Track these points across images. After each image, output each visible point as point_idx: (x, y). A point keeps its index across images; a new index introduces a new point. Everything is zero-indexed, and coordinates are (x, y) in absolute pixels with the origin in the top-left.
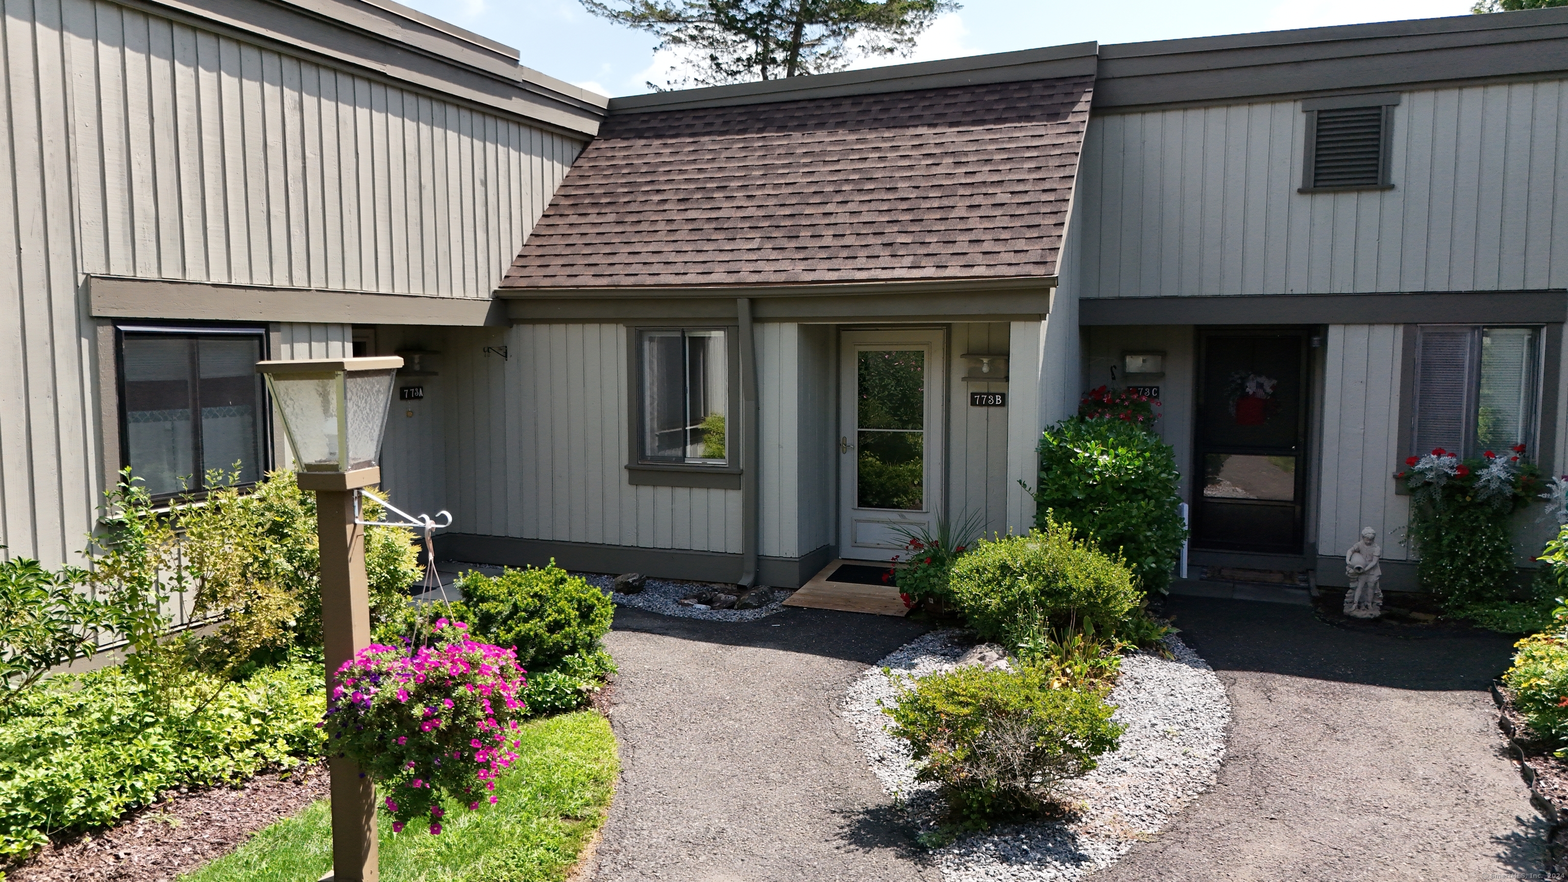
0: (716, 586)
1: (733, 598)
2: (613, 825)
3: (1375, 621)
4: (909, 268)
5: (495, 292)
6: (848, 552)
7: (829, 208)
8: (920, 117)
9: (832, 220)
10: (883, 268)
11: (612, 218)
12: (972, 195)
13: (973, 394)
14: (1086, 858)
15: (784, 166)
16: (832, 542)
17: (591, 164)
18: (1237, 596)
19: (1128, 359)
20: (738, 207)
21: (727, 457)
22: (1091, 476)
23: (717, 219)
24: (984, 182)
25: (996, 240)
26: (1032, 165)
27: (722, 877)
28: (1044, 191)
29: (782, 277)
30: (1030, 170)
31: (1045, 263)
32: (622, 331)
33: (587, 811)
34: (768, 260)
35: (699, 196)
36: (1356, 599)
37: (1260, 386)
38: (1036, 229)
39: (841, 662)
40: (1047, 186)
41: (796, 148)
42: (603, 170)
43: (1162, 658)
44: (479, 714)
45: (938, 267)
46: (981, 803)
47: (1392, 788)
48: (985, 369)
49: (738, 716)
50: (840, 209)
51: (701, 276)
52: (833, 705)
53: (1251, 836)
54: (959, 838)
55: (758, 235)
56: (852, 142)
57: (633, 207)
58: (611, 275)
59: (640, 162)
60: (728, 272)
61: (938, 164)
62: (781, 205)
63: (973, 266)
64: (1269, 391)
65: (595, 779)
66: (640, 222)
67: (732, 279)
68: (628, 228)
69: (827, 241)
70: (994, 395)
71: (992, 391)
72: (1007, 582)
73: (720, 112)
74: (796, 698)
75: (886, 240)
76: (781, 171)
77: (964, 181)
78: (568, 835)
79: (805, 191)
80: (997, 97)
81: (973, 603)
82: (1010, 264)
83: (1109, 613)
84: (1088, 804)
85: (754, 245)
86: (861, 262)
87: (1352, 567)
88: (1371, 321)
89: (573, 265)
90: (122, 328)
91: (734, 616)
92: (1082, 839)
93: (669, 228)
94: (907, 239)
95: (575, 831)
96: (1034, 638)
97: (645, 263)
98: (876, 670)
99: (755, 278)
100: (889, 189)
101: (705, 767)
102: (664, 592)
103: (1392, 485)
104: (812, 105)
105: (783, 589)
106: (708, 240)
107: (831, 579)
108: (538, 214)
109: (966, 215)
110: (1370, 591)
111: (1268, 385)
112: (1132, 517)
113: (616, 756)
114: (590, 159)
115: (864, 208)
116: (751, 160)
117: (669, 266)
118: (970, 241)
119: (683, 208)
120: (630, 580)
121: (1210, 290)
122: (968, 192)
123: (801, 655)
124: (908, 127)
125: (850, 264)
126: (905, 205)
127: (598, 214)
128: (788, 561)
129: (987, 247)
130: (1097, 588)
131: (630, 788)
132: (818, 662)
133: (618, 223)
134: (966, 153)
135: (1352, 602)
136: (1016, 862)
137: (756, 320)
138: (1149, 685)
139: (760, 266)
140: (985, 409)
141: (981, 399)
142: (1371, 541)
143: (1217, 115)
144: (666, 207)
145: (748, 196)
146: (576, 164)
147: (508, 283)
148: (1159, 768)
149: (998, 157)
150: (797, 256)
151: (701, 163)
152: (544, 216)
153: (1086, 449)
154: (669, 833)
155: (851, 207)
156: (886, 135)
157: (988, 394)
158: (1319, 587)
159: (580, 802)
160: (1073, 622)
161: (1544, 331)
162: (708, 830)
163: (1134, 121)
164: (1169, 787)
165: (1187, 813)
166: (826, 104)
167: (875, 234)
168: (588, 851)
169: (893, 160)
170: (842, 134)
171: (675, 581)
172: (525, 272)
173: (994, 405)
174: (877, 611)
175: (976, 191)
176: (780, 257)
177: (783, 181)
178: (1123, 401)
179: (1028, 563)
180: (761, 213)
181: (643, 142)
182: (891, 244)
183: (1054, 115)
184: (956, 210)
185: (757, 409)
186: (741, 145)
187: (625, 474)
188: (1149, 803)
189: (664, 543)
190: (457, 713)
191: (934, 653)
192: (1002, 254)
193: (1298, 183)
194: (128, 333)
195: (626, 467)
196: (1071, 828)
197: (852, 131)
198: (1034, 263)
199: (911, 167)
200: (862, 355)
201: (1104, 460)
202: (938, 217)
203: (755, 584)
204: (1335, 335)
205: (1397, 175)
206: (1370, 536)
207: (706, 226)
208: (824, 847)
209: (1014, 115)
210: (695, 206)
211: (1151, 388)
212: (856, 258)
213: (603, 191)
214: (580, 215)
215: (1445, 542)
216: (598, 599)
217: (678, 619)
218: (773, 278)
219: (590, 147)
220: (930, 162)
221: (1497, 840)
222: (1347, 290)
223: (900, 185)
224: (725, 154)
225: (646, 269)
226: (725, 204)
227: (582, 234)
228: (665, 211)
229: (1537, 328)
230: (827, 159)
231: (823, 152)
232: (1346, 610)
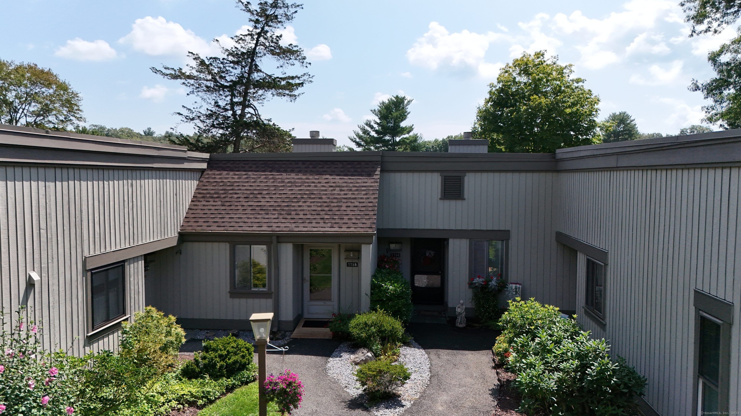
3: (464, 328)
4: (330, 227)
5: (179, 232)
6: (306, 316)
7: (300, 204)
8: (326, 171)
9: (302, 208)
10: (322, 227)
11: (219, 203)
13: (348, 263)
14: (405, 406)
15: (282, 186)
16: (301, 313)
17: (207, 180)
18: (426, 322)
19: (391, 245)
20: (267, 202)
21: (267, 287)
22: (387, 293)
23: (260, 206)
24: (350, 198)
25: (356, 219)
28: (369, 202)
29: (288, 229)
30: (364, 194)
31: (372, 228)
34: (281, 223)
35: (252, 196)
36: (459, 322)
37: (430, 253)
38: (368, 216)
39: (320, 357)
40: (370, 201)
41: (285, 179)
42: (212, 183)
43: (410, 347)
45: (339, 227)
46: (379, 395)
47: (469, 380)
48: (352, 255)
50: (304, 204)
51: (258, 228)
52: (324, 372)
53: (439, 396)
54: (374, 405)
55: (277, 213)
56: (304, 179)
57: (227, 199)
58: (224, 226)
59: (226, 181)
60: (268, 227)
61: (335, 190)
62: (283, 202)
63: (350, 228)
64: (433, 255)
66: (231, 205)
67: (270, 229)
68: (227, 208)
69: (301, 216)
70: (354, 263)
71: (354, 262)
72: (367, 328)
73: (254, 162)
74: (313, 371)
75: (321, 217)
76: (281, 188)
77: (344, 197)
79: (291, 197)
80: (350, 166)
81: (357, 336)
82: (361, 228)
83: (396, 336)
84: (401, 392)
85: (276, 216)
87: (458, 312)
88: (461, 237)
89: (208, 222)
90: (93, 272)
92: (403, 401)
93: (243, 209)
94: (328, 217)
96: (377, 346)
97: (236, 222)
98: (331, 359)
99: (278, 229)
100: (319, 198)
102: (246, 335)
103: (467, 285)
104: (288, 163)
105: (287, 331)
106: (258, 214)
107: (303, 326)
108: (190, 200)
109: (346, 209)
110: (463, 319)
111: (432, 253)
114: (206, 178)
115: (312, 204)
116: (269, 183)
117: (245, 224)
118: (348, 219)
119: (247, 200)
120: (235, 333)
121: (415, 227)
122: (346, 201)
123: (307, 356)
124: (323, 175)
125: (310, 225)
126: (325, 204)
127: (214, 201)
128: (289, 322)
129: (353, 221)
130: (393, 329)
132: (313, 358)
133: (222, 205)
134: (343, 187)
136: (390, 408)
137: (278, 242)
138: (408, 356)
139: (279, 224)
140: (351, 268)
141: (350, 265)
142: (462, 304)
143: (416, 175)
144: (240, 200)
145: (270, 197)
146: (200, 180)
147: (184, 228)
148: (415, 381)
149: (354, 189)
150: (292, 221)
151: (250, 183)
152: (192, 201)
153: (386, 284)
155: (308, 204)
156: (316, 177)
157: (352, 263)
158: (449, 317)
160: (387, 340)
163: (392, 175)
164: (419, 386)
165: (424, 392)
166: (293, 163)
167: (317, 214)
169: (319, 187)
170: (300, 176)
171: (247, 331)
172: (189, 224)
173: (354, 266)
174: (322, 337)
175: (348, 201)
176: (286, 222)
177: (282, 192)
178: (390, 260)
179: (373, 322)
180: (276, 204)
181: (226, 172)
182: (323, 219)
183: (370, 174)
184: (343, 207)
185: (278, 272)
186: (264, 177)
187: (228, 295)
188: (415, 390)
191: (346, 352)
192: (358, 224)
193: (440, 197)
194: (94, 273)
195: (229, 292)
196: (399, 399)
197: (304, 175)
198: (369, 228)
199: (326, 190)
200: (311, 250)
201: (391, 288)
202: (337, 209)
203: (279, 330)
204: (451, 241)
205: (466, 196)
207: (257, 208)
208: (343, 411)
209: (357, 174)
210: (251, 200)
211: (398, 254)
212: (312, 223)
213: (214, 192)
214: (206, 201)
215: (481, 303)
216: (250, 346)
218: (285, 229)
219: (205, 173)
220: (332, 189)
221: (489, 390)
222: (454, 228)
223: (323, 197)
224: (259, 180)
225: (237, 225)
226: (262, 200)
227: (209, 209)
228: (240, 201)
229: (503, 241)
230: (297, 185)
231: (295, 182)
232: (456, 325)
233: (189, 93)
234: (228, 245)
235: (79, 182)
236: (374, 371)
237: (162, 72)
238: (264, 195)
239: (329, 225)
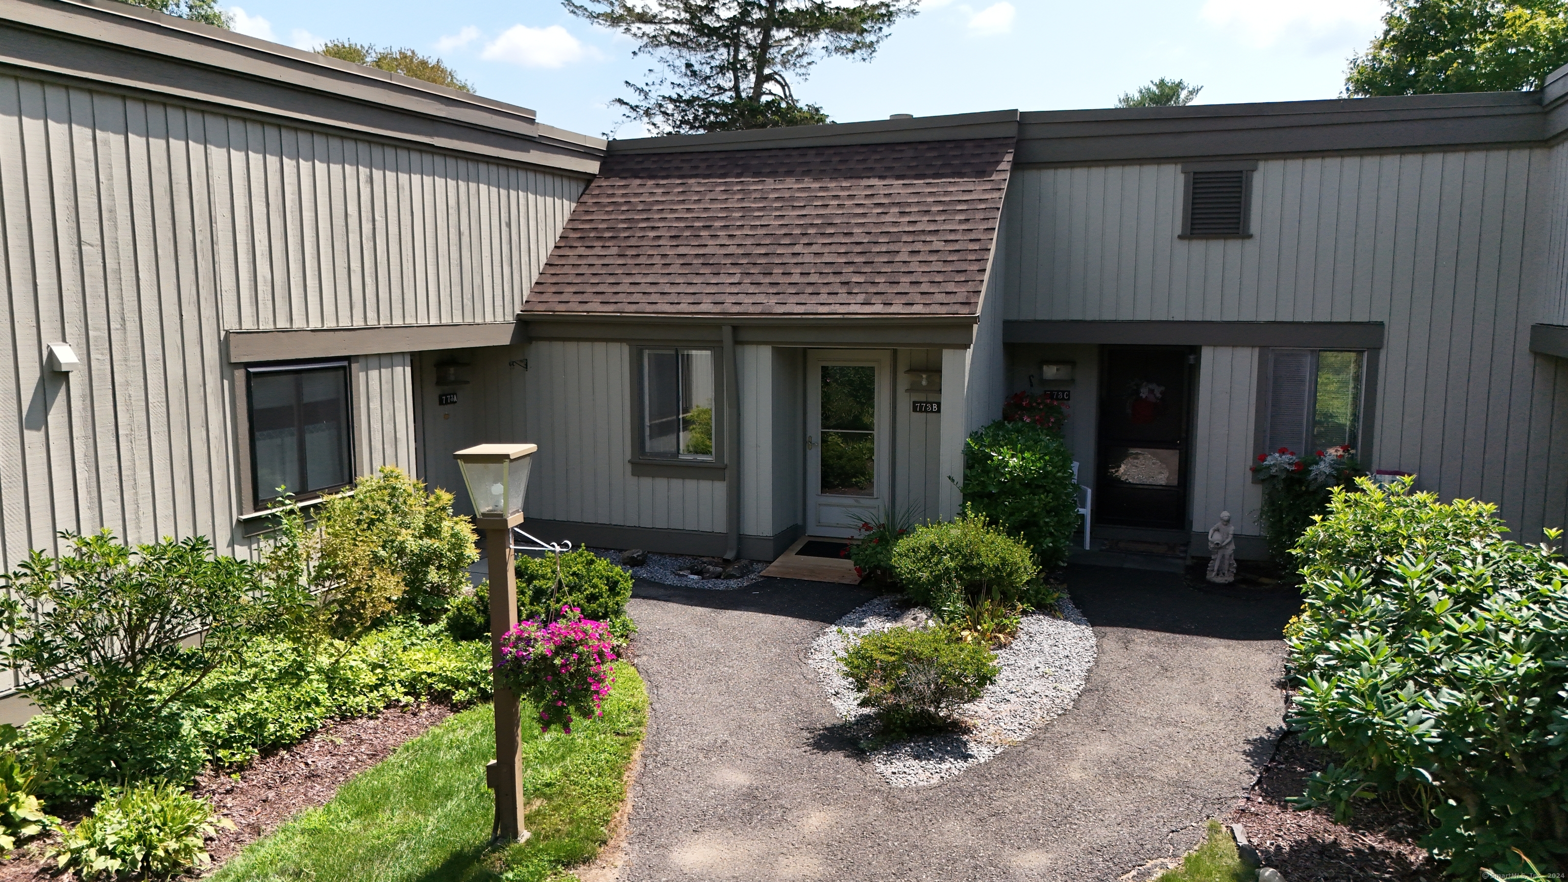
0: (705, 560)
1: (719, 569)
2: (651, 739)
3: (1230, 584)
4: (862, 304)
5: (518, 315)
6: (813, 530)
7: (797, 249)
8: (872, 169)
9: (799, 259)
10: (841, 304)
11: (614, 251)
12: (913, 242)
13: (914, 403)
14: (971, 756)
15: (759, 209)
16: (800, 522)
17: (595, 201)
18: (1126, 566)
19: (1045, 368)
20: (721, 245)
21: (713, 450)
22: (1003, 475)
23: (704, 255)
24: (923, 231)
25: (931, 282)
26: (962, 217)
27: (728, 770)
28: (971, 240)
29: (759, 309)
30: (961, 222)
31: (970, 303)
33: (631, 730)
34: (747, 294)
35: (688, 234)
36: (1216, 568)
37: (1152, 391)
38: (964, 274)
39: (808, 622)
40: (973, 236)
41: (768, 193)
42: (605, 206)
43: (1054, 617)
45: (885, 304)
46: (902, 721)
47: (1194, 709)
48: (924, 383)
49: (731, 664)
50: (806, 250)
51: (692, 306)
52: (802, 655)
53: (1086, 742)
54: (887, 745)
55: (739, 271)
56: (815, 190)
57: (632, 242)
58: (616, 303)
59: (637, 200)
60: (715, 303)
61: (886, 213)
62: (757, 245)
63: (913, 304)
64: (1159, 395)
65: (634, 709)
66: (638, 255)
67: (717, 309)
68: (630, 261)
69: (796, 278)
70: (931, 403)
71: (930, 400)
72: (935, 560)
73: (704, 156)
74: (774, 650)
75: (843, 279)
76: (756, 214)
77: (907, 229)
78: (622, 745)
79: (777, 233)
80: (935, 154)
81: (909, 576)
82: (942, 304)
83: (1011, 584)
84: (979, 722)
85: (735, 280)
86: (823, 298)
87: (1212, 543)
88: (1234, 343)
89: (583, 293)
90: (251, 370)
91: (721, 585)
92: (972, 744)
93: (663, 262)
94: (861, 279)
95: (626, 742)
96: (954, 603)
97: (644, 293)
98: (834, 628)
99: (736, 309)
100: (846, 234)
101: (710, 700)
102: (663, 565)
103: (1249, 474)
104: (780, 153)
105: (759, 561)
106: (697, 274)
107: (799, 553)
108: (551, 245)
109: (908, 260)
110: (1227, 562)
111: (1158, 391)
112: (1035, 507)
113: (645, 692)
114: (593, 196)
115: (826, 250)
116: (731, 203)
117: (665, 296)
118: (911, 283)
119: (674, 244)
120: (635, 555)
121: (1108, 316)
122: (910, 239)
123: (777, 617)
124: (862, 178)
125: (815, 299)
126: (859, 249)
127: (603, 247)
128: (764, 540)
129: (925, 288)
130: (1003, 564)
131: (659, 715)
132: (789, 621)
133: (619, 255)
134: (909, 204)
135: (1213, 571)
136: (925, 759)
137: (737, 342)
138: (1039, 638)
140: (923, 414)
141: (921, 407)
142: (1227, 522)
143: (1114, 172)
144: (661, 243)
145: (730, 236)
146: (581, 200)
147: (528, 307)
148: (1034, 698)
149: (935, 209)
150: (771, 291)
151: (689, 203)
152: (556, 247)
153: (1000, 454)
154: (690, 743)
155: (815, 249)
156: (844, 184)
157: (926, 403)
158: (1193, 557)
159: (625, 724)
160: (984, 591)
161: (1366, 354)
162: (716, 741)
163: (1048, 176)
164: (1038, 711)
165: (1048, 727)
166: (794, 153)
167: (834, 273)
168: (636, 755)
169: (850, 207)
170: (808, 183)
171: (671, 555)
172: (543, 298)
173: (932, 411)
174: (836, 580)
175: (916, 238)
176: (757, 291)
177: (758, 223)
178: (1039, 404)
179: (951, 545)
180: (741, 251)
181: (638, 182)
182: (847, 283)
183: (982, 172)
184: (901, 254)
185: (739, 415)
186: (723, 188)
187: (629, 468)
188: (1022, 721)
189: (661, 524)
190: (580, 661)
191: (879, 615)
192: (935, 295)
193: (1178, 231)
194: (256, 374)
195: (629, 461)
196: (965, 737)
197: (816, 180)
198: (961, 303)
199: (864, 215)
200: (824, 369)
201: (1013, 462)
202: (886, 260)
203: (738, 558)
204: (1207, 354)
205: (1254, 227)
206: (1226, 518)
207: (695, 262)
208: (796, 752)
209: (949, 171)
210: (686, 243)
211: (1063, 392)
212: (819, 294)
213: (606, 226)
214: (587, 247)
215: (1286, 522)
216: (621, 576)
217: (677, 588)
218: (752, 309)
219: (593, 185)
220: (879, 211)
221: (1248, 742)
222: (1216, 318)
223: (856, 230)
224: (709, 196)
225: (645, 299)
226: (710, 242)
227: (590, 265)
228: (659, 246)
229: (1360, 352)
230: (795, 204)
231: (792, 198)
232: (1208, 577)
233: (637, 51)
234: (626, 349)
235: (202, 147)
236: (893, 654)
237: (586, 9)
238: (717, 229)
239: (861, 298)
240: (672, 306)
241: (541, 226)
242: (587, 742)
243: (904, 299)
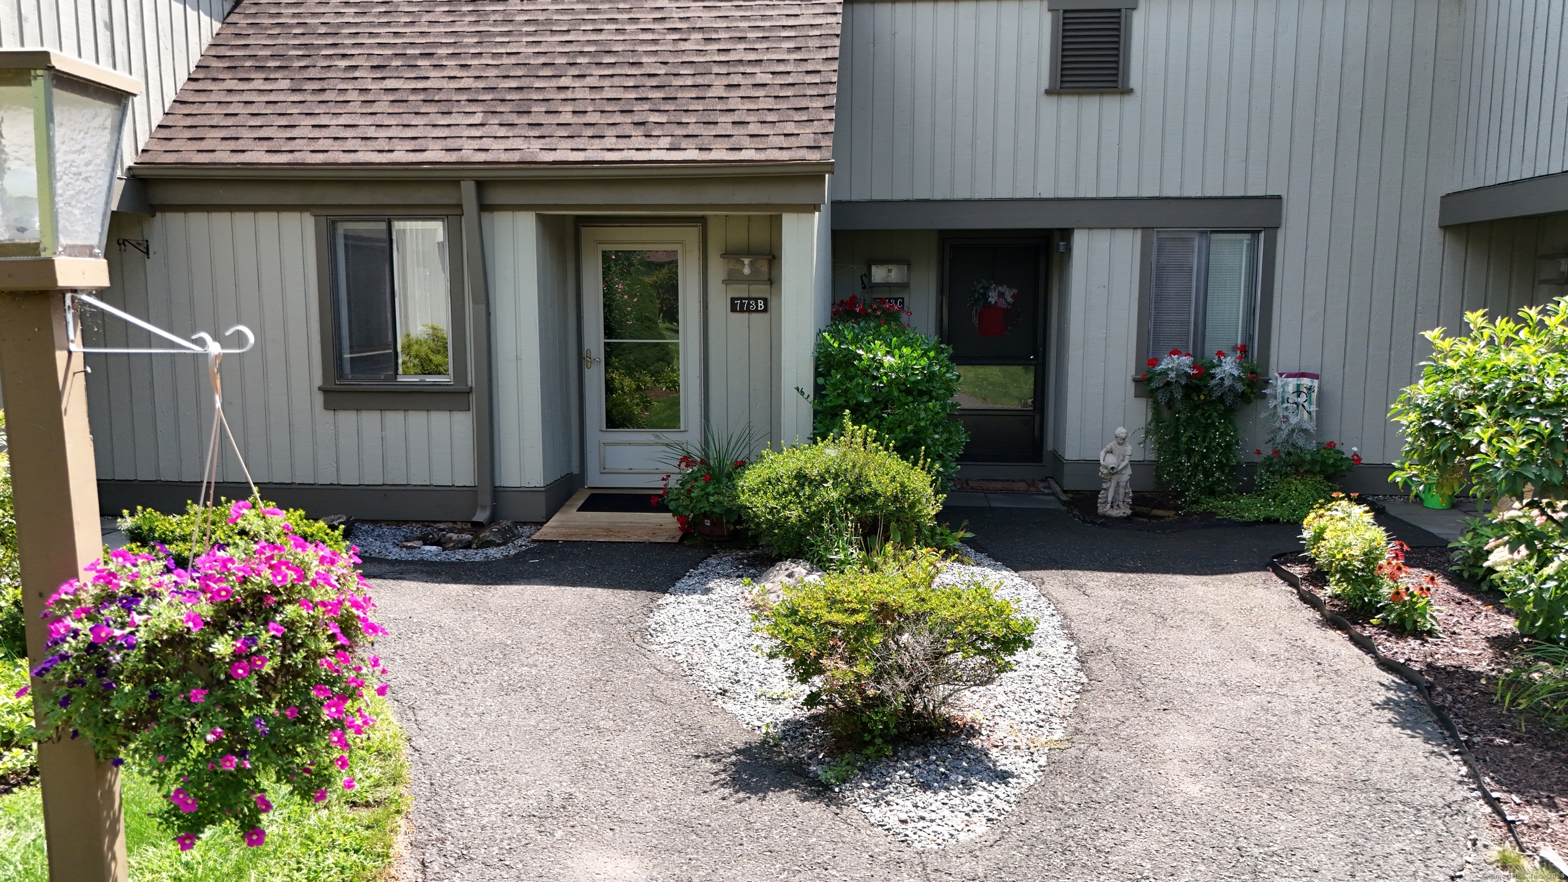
0: (442, 526)
1: (467, 537)
2: (423, 807)
3: (1127, 519)
4: (667, 149)
5: (130, 168)
6: (596, 479)
7: (563, 82)
9: (569, 95)
10: (637, 149)
11: (286, 84)
12: (728, 74)
13: (733, 300)
14: (1009, 775)
15: (502, 34)
16: (576, 471)
17: (249, 22)
19: (874, 269)
20: (450, 78)
21: (451, 371)
22: (875, 378)
23: (425, 89)
24: (741, 61)
25: (762, 122)
26: (792, 45)
27: (593, 854)
28: (808, 72)
29: (515, 157)
30: (789, 50)
31: (820, 147)
32: (308, 221)
33: (380, 794)
34: (495, 137)
35: (399, 63)
36: (1110, 499)
37: (1001, 295)
38: (805, 112)
40: (810, 68)
41: (515, 15)
42: (266, 28)
43: (963, 562)
44: (326, 646)
45: (700, 149)
48: (747, 271)
49: (530, 661)
50: (577, 83)
51: (412, 154)
52: (638, 639)
53: (1156, 730)
54: (861, 769)
55: (480, 109)
56: (581, 12)
57: (311, 73)
58: (292, 151)
60: (447, 150)
61: (685, 40)
62: (504, 77)
63: (740, 149)
64: (1010, 300)
65: (379, 752)
67: (452, 157)
68: (308, 97)
69: (567, 118)
70: (756, 300)
71: (754, 295)
72: (807, 490)
74: (592, 635)
75: (637, 119)
76: (499, 40)
77: (717, 58)
78: (368, 828)
79: (532, 62)
81: (770, 517)
82: (781, 148)
83: (915, 518)
84: (977, 715)
85: (475, 120)
86: (610, 142)
87: (1106, 467)
88: (1112, 226)
89: (237, 139)
91: (477, 556)
93: (363, 99)
94: (663, 118)
95: (377, 821)
96: (844, 549)
97: (336, 138)
98: (669, 598)
99: (481, 157)
100: (633, 64)
101: (514, 723)
102: (379, 536)
103: (1131, 387)
105: (525, 523)
106: (416, 113)
107: (582, 509)
108: (183, 77)
109: (724, 95)
110: (1122, 491)
111: (1009, 294)
112: (919, 420)
113: (394, 719)
114: (247, 15)
115: (606, 83)
116: (461, 26)
117: (369, 142)
118: (733, 123)
119: (379, 76)
121: (962, 194)
122: (724, 70)
123: (579, 589)
125: (597, 143)
126: (654, 82)
127: (266, 79)
128: (533, 491)
129: (753, 129)
130: (901, 493)
131: (427, 758)
132: (601, 595)
133: (293, 90)
134: (716, 30)
135: (1106, 502)
136: (940, 788)
137: (484, 207)
139: (486, 143)
140: (746, 315)
141: (742, 305)
142: (1123, 441)
143: (966, 9)
144: (357, 74)
145: (462, 66)
146: (229, 20)
147: (147, 158)
149: (752, 35)
150: (531, 134)
151: (398, 26)
152: (189, 79)
153: (869, 351)
154: (501, 807)
155: (589, 81)
157: (749, 299)
158: (1066, 492)
159: (367, 783)
160: (880, 530)
161: (1262, 236)
162: (550, 796)
163: (884, 10)
165: (1079, 713)
167: (622, 112)
168: (400, 844)
169: (632, 33)
171: (389, 523)
172: (171, 146)
173: (757, 311)
174: (645, 538)
175: (732, 70)
176: (510, 134)
177: (503, 51)
178: (875, 310)
179: (828, 471)
180: (481, 84)
182: (643, 123)
184: (713, 89)
185: (489, 314)
187: (319, 398)
188: (1038, 708)
189: (373, 477)
191: (728, 576)
192: (771, 138)
193: (1045, 84)
195: (319, 389)
198: (807, 147)
199: (655, 41)
200: (606, 255)
201: (888, 360)
202: (694, 96)
203: (493, 520)
204: (1080, 240)
205: (1135, 81)
206: (1124, 435)
207: (411, 98)
208: (705, 799)
210: (396, 75)
211: (896, 300)
212: (604, 137)
213: (269, 53)
214: (240, 80)
215: (1184, 439)
216: (327, 534)
217: (407, 562)
218: (504, 157)
220: (677, 36)
221: (1378, 706)
222: (1091, 194)
223: (644, 60)
224: (426, 18)
225: (338, 145)
226: (433, 74)
227: (246, 103)
228: (356, 78)
229: (1255, 233)
230: (554, 28)
231: (548, 21)
232: (1101, 510)
238: (441, 58)
239: (665, 142)
240: (380, 155)
241: (165, 42)
242: (291, 830)
243: (728, 143)
